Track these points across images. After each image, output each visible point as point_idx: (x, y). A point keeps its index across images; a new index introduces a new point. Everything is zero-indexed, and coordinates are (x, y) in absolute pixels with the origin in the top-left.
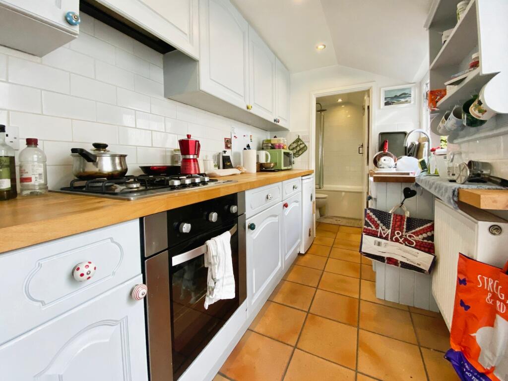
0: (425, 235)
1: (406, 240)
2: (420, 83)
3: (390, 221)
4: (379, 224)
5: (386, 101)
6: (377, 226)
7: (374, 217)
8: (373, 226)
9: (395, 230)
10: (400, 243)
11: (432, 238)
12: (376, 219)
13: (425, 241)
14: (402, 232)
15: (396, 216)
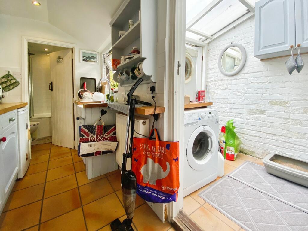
0: (112, 133)
1: (104, 138)
2: (101, 53)
3: (95, 130)
4: (89, 134)
5: (83, 59)
6: (88, 135)
7: (86, 130)
8: (86, 136)
9: (98, 135)
10: (102, 141)
11: (115, 134)
12: (87, 131)
13: (113, 136)
14: (102, 135)
15: (98, 126)
